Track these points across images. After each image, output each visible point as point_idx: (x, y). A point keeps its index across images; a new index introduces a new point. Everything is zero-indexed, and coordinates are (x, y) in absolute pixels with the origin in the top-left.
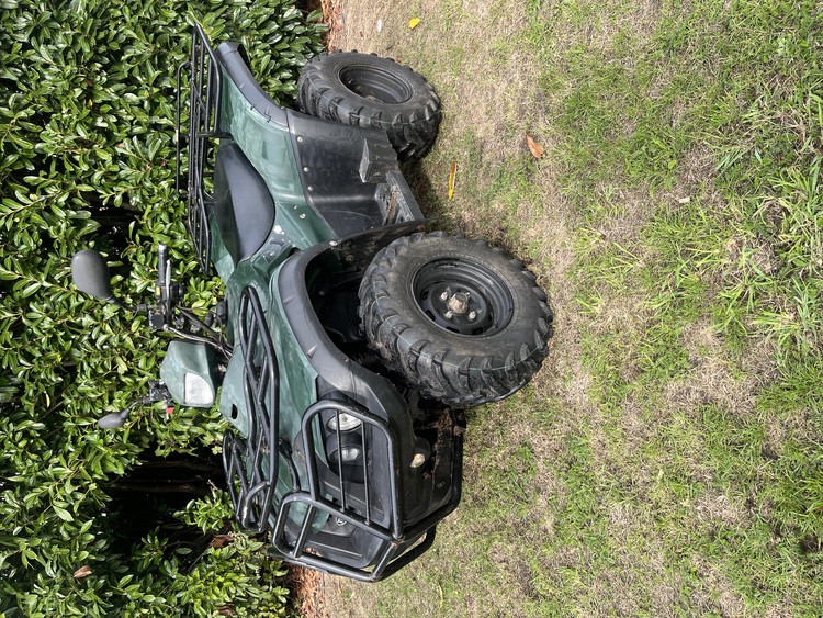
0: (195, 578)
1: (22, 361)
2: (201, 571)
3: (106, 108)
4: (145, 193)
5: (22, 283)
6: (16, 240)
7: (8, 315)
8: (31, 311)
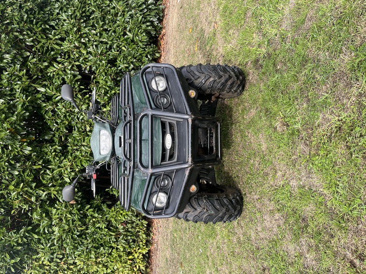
0: (112, 211)
1: (55, 124)
2: (114, 208)
3: (85, 35)
4: (97, 65)
5: (56, 96)
6: (54, 81)
7: (50, 107)
8: (58, 106)
